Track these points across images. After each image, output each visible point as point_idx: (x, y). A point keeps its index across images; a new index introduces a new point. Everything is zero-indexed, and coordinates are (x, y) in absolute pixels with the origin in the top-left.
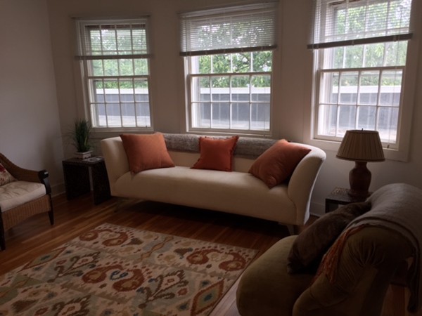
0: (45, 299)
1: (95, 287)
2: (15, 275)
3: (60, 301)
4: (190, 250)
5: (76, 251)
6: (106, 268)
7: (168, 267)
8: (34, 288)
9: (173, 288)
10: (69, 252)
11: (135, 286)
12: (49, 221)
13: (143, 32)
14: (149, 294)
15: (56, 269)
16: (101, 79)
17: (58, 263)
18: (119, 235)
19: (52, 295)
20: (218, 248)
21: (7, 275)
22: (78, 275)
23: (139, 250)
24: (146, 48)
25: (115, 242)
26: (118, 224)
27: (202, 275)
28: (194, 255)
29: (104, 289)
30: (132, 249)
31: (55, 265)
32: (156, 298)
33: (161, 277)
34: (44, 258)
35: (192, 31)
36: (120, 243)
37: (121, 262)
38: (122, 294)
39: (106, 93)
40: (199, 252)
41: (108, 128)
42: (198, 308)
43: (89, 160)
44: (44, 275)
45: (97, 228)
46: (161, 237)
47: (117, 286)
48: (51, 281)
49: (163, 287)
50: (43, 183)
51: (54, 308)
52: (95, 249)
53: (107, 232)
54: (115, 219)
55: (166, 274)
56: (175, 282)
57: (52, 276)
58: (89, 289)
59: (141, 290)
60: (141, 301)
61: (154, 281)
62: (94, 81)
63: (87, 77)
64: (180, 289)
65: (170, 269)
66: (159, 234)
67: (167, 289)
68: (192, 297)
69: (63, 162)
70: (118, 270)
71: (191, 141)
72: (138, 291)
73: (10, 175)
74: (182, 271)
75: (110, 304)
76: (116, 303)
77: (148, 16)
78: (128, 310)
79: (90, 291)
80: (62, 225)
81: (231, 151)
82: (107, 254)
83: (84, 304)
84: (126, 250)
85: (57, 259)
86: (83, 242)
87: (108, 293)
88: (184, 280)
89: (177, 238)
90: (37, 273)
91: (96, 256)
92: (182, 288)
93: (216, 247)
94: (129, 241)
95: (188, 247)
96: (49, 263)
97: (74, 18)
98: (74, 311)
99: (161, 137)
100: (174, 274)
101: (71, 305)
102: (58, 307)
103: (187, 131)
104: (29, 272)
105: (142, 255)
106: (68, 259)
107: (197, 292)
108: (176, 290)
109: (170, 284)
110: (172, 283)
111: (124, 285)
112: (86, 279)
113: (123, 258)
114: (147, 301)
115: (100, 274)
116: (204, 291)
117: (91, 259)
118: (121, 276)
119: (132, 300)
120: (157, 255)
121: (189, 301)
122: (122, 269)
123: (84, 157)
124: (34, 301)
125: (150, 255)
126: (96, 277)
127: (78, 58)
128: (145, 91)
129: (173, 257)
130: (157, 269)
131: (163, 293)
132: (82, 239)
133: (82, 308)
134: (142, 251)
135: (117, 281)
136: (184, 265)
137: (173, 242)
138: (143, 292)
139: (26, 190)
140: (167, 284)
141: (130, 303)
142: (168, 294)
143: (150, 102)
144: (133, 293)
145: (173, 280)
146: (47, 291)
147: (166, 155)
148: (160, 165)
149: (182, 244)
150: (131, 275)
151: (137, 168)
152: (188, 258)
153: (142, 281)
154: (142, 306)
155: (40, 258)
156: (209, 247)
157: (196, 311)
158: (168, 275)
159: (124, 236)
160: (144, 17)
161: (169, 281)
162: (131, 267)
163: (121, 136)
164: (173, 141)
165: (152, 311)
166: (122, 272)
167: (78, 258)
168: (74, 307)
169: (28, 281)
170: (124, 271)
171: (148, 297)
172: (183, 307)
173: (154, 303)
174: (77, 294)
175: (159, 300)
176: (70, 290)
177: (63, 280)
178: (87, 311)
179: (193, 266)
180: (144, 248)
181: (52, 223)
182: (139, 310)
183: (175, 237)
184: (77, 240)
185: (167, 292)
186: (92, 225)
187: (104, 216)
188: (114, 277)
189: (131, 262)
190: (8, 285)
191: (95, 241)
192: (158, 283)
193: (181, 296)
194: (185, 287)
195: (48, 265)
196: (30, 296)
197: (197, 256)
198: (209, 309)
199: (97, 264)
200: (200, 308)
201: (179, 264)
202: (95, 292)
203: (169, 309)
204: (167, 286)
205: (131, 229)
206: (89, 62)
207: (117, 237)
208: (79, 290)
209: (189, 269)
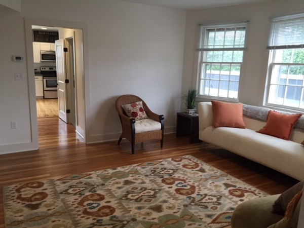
0: (139, 183)
1: (166, 187)
2: (132, 167)
3: (146, 187)
4: (235, 186)
5: (166, 165)
6: (177, 179)
7: (213, 191)
8: (137, 177)
9: (209, 203)
10: (162, 165)
11: (188, 194)
12: (160, 146)
13: (243, 33)
14: (193, 201)
15: (151, 171)
16: (210, 64)
17: (154, 168)
18: (194, 164)
19: (143, 183)
20: (256, 192)
21: (128, 166)
22: (161, 178)
23: (201, 176)
24: (243, 43)
25: (190, 167)
26: (197, 157)
27: (233, 203)
28: (235, 190)
29: (170, 189)
30: (198, 174)
31: (152, 169)
32: (195, 205)
33: (206, 195)
34: (149, 164)
35: (280, 30)
36: (192, 168)
37: (187, 179)
38: (178, 195)
39: (212, 73)
40: (240, 190)
41: (209, 96)
42: (219, 220)
43: (191, 114)
44: (145, 172)
45: (184, 156)
46: (219, 172)
47: (178, 191)
48: (147, 176)
49: (204, 201)
50: (160, 122)
51: (141, 189)
52: (177, 167)
53: (188, 160)
54: (197, 155)
55: (210, 194)
56: (212, 201)
57: (148, 174)
58: (163, 186)
59: (190, 198)
60: (186, 203)
61: (200, 196)
62: (206, 65)
63: (202, 62)
64: (213, 206)
65: (214, 193)
66: (219, 170)
67: (205, 202)
68: (218, 213)
69: (178, 113)
70: (183, 182)
71: (262, 113)
72: (188, 197)
73: (146, 115)
74: (221, 197)
75: (169, 198)
76: (172, 198)
77: (248, 21)
78: (176, 205)
79: (162, 188)
80: (166, 150)
81: (292, 125)
82: (182, 172)
83: (156, 193)
84: (194, 173)
85: (155, 166)
86: (172, 162)
87: (171, 192)
88: (219, 202)
89: (229, 176)
90: (142, 170)
91: (175, 171)
92: (215, 206)
93: (255, 191)
94: (198, 169)
95: (234, 184)
96: (150, 167)
97: (200, 25)
98: (149, 194)
99: (241, 107)
100: (215, 196)
101: (149, 191)
102: (143, 189)
103: (264, 105)
104: (139, 168)
105: (201, 179)
106: (160, 168)
107: (223, 212)
108: (210, 205)
109: (208, 201)
110: (210, 201)
111: (182, 191)
112: (163, 181)
113: (189, 177)
114: (190, 204)
115: (172, 181)
116: (229, 213)
117: (171, 171)
118: (182, 186)
119: (182, 200)
120: (211, 182)
121: (215, 214)
122: (185, 183)
123: (190, 112)
124: (134, 183)
125: (206, 181)
126: (169, 181)
127: (198, 50)
128: (238, 73)
129: (220, 186)
130: (206, 190)
131: (202, 204)
132: (173, 160)
133: (154, 194)
134: (203, 177)
135: (179, 187)
136: (225, 194)
137: (225, 178)
138: (190, 199)
139: (150, 124)
140: (207, 200)
141: (179, 202)
142: (204, 206)
143: (239, 82)
144: (185, 197)
145: (212, 199)
146: (142, 180)
147: (241, 119)
148: (234, 125)
149: (231, 181)
150: (189, 187)
151: (217, 124)
152: (230, 191)
153: (193, 193)
154: (185, 206)
155: (147, 163)
156: (250, 189)
157: (216, 222)
158: (211, 195)
159: (197, 165)
160: (245, 22)
161: (209, 199)
162: (191, 183)
163: (212, 101)
164: (249, 111)
165: (190, 210)
166: (184, 184)
167: (165, 169)
168: (150, 192)
169: (136, 172)
170: (186, 184)
171: (191, 202)
172: (209, 216)
173: (193, 207)
174: (155, 186)
175: (197, 206)
176: (153, 184)
177: (152, 177)
178: (156, 197)
179: (231, 196)
180: (205, 176)
181: (162, 147)
182: (182, 207)
183: (229, 175)
184: (170, 159)
185: (205, 204)
186: (182, 154)
187: (192, 151)
188: (179, 185)
189: (192, 181)
190: (127, 171)
191: (179, 163)
192: (202, 197)
193: (211, 210)
194: (217, 206)
195: (149, 168)
196: (133, 179)
197: (237, 192)
198: (225, 224)
199: (173, 175)
200: (220, 221)
201: (222, 192)
202: (164, 189)
203: (200, 213)
204: (206, 201)
205: (203, 163)
206: (205, 52)
207: (192, 164)
208: (157, 185)
209: (226, 197)
